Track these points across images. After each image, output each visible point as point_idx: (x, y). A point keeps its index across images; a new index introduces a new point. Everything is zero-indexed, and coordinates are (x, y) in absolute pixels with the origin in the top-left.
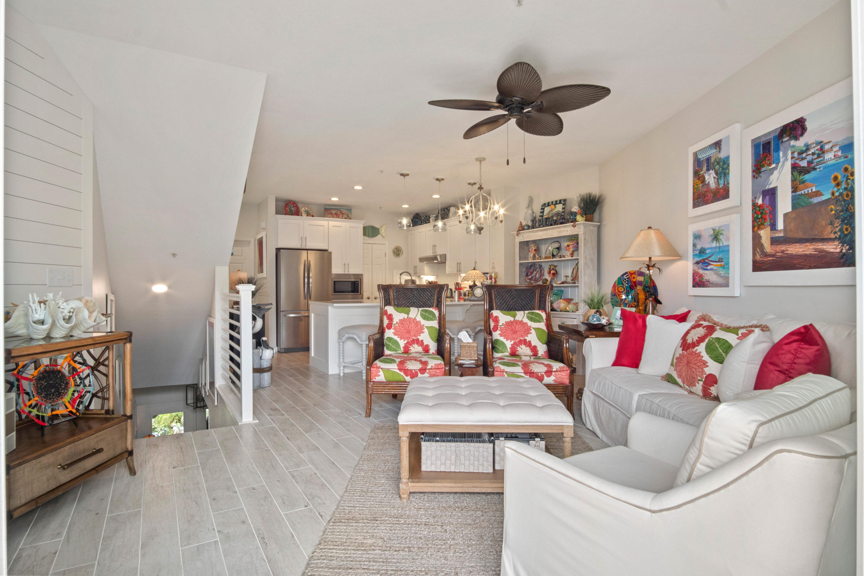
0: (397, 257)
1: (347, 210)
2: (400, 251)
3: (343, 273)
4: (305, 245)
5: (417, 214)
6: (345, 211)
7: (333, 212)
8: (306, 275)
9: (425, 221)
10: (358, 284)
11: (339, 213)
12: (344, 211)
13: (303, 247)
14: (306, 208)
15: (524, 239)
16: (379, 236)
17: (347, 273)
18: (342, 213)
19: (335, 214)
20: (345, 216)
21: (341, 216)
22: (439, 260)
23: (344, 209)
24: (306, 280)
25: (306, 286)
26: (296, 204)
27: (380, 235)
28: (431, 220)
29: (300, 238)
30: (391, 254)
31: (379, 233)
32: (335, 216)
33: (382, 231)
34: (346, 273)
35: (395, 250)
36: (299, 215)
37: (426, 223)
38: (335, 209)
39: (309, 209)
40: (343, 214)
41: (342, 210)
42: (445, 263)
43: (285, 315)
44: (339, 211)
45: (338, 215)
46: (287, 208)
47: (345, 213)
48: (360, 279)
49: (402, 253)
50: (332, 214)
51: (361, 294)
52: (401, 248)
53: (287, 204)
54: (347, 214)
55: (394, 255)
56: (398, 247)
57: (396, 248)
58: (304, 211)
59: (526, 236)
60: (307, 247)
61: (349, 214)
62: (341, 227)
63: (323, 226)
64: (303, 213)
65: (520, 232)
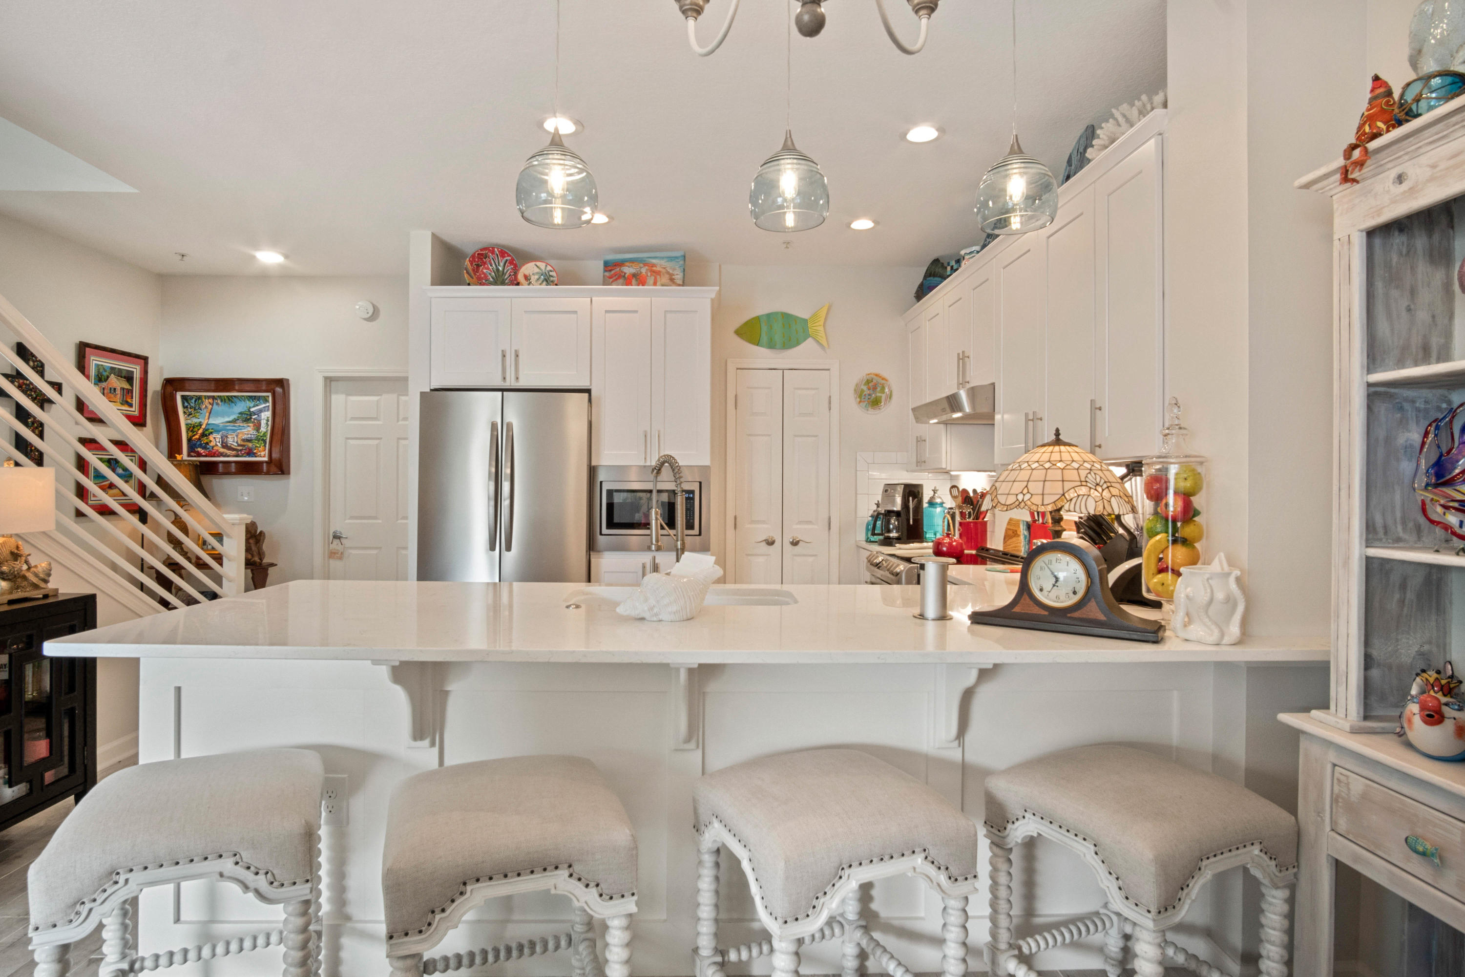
0: (871, 411)
1: (673, 259)
2: (883, 388)
3: (641, 463)
4: (514, 376)
5: (936, 261)
6: (663, 263)
7: (629, 270)
11: (644, 271)
12: (660, 264)
14: (542, 265)
15: (1412, 191)
16: (809, 343)
18: (654, 272)
19: (634, 275)
20: (665, 279)
21: (651, 280)
22: (967, 408)
23: (662, 258)
26: (511, 254)
27: (810, 339)
29: (501, 355)
30: (851, 399)
31: (807, 336)
32: (634, 281)
33: (818, 327)
35: (865, 388)
38: (632, 261)
39: (549, 268)
40: (658, 273)
41: (654, 261)
44: (645, 265)
45: (642, 282)
46: (485, 271)
47: (664, 271)
48: (698, 484)
49: (890, 396)
50: (624, 276)
51: (700, 534)
52: (883, 379)
53: (482, 254)
54: (668, 273)
55: (860, 402)
56: (875, 377)
57: (868, 382)
58: (537, 270)
59: (1434, 166)
60: (523, 383)
61: (675, 273)
62: (636, 312)
63: (575, 312)
64: (534, 278)
65: (1373, 145)
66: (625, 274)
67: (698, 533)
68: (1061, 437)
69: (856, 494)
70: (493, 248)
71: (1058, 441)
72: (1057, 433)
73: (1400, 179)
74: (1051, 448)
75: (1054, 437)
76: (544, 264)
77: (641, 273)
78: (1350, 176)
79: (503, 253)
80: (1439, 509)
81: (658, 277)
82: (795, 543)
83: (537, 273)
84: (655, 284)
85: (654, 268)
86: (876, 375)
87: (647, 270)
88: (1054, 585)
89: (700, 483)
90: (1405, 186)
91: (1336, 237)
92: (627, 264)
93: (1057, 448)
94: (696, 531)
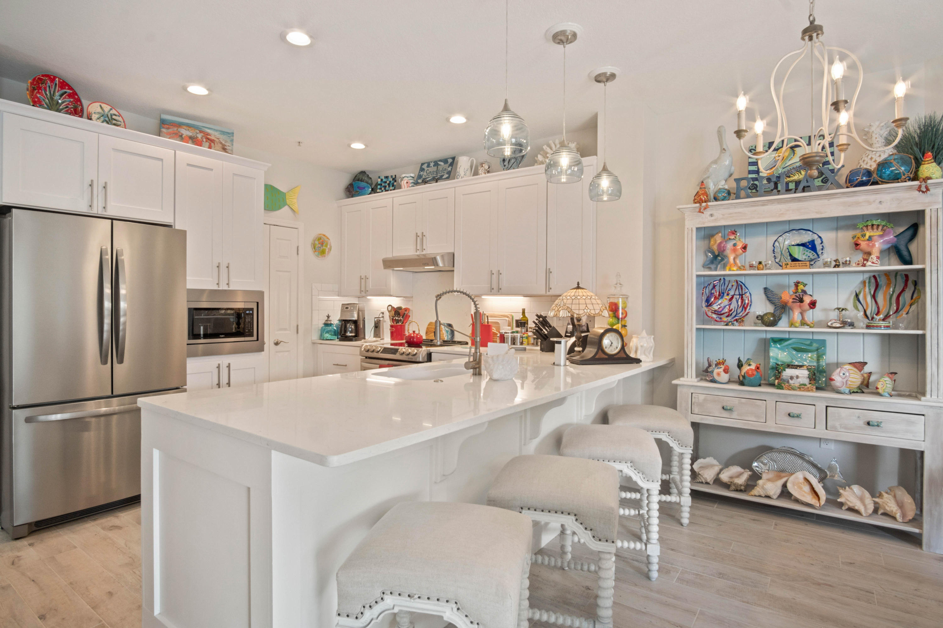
0: (320, 258)
1: (223, 133)
2: (327, 244)
3: (216, 288)
4: (101, 205)
5: (363, 173)
6: (217, 134)
7: (185, 132)
8: (107, 291)
9: (385, 187)
10: (252, 314)
11: (200, 135)
12: (214, 135)
13: (97, 210)
14: (107, 108)
15: (716, 220)
16: (286, 209)
17: (226, 288)
18: (209, 139)
19: (190, 137)
20: (218, 146)
21: (206, 144)
22: (441, 264)
23: (217, 130)
24: (107, 304)
25: (107, 321)
26: (70, 88)
27: (286, 207)
28: (404, 183)
29: (87, 182)
30: (309, 249)
31: (285, 204)
32: (190, 141)
33: (292, 200)
34: (221, 288)
35: (317, 242)
36: (81, 116)
37: (386, 191)
38: (189, 126)
39: (113, 112)
40: (212, 141)
41: (209, 131)
42: (453, 271)
43: (28, 420)
44: (201, 132)
45: (199, 143)
46: (38, 95)
47: (217, 140)
48: (256, 303)
49: (330, 249)
50: (181, 136)
51: (258, 340)
52: (328, 238)
53: (41, 79)
54: (221, 143)
55: (315, 251)
56: (323, 236)
57: (320, 239)
58: (99, 110)
59: (723, 215)
60: (111, 212)
61: (227, 144)
62: (212, 170)
63: (162, 160)
64: (94, 117)
65: (709, 204)
66: (182, 134)
67: (256, 339)
68: (580, 285)
69: (312, 310)
70: (55, 77)
71: (578, 287)
72: (578, 284)
73: (711, 215)
74: (575, 290)
75: (577, 286)
76: (109, 108)
77: (197, 137)
78: (702, 211)
79: (64, 84)
80: (710, 313)
81: (212, 144)
82: (277, 344)
83: (99, 113)
84: (210, 147)
85: (208, 136)
86: (324, 235)
87: (203, 136)
88: (611, 346)
89: (258, 303)
90: (713, 218)
91: (686, 227)
92: (185, 127)
93: (578, 290)
94: (255, 338)
